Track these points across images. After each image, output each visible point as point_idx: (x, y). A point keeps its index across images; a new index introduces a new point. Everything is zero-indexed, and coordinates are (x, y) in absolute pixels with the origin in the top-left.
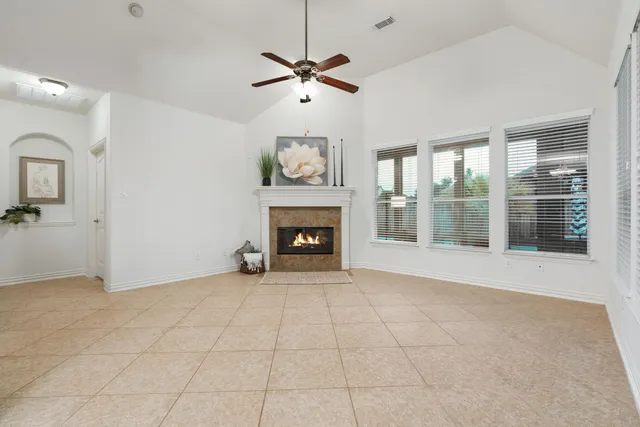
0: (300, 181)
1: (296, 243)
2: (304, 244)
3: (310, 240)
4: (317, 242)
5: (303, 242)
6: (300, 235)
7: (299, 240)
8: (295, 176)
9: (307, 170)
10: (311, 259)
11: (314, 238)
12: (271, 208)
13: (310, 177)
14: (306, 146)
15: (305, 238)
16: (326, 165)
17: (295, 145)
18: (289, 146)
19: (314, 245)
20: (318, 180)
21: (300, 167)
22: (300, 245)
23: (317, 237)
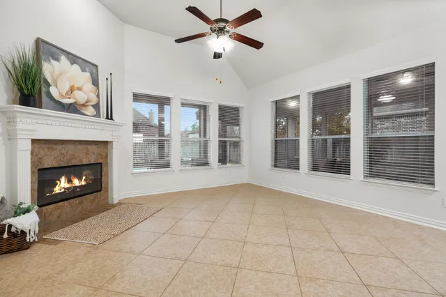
0: (73, 108)
1: (57, 190)
2: (68, 189)
3: (76, 182)
4: (83, 183)
5: (67, 186)
6: (63, 179)
7: (62, 185)
8: (66, 101)
9: (80, 97)
10: (81, 203)
11: (80, 179)
12: (34, 141)
13: (84, 105)
14: (76, 67)
15: (70, 181)
16: (98, 96)
18: (57, 59)
19: (81, 187)
20: (91, 111)
21: (72, 89)
22: (63, 190)
23: (84, 178)
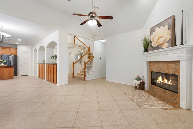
0: (158, 47)
2: (162, 83)
3: (166, 81)
4: (170, 83)
5: (162, 81)
6: (160, 77)
7: (160, 80)
8: (156, 45)
9: (161, 40)
11: (168, 80)
13: (163, 44)
14: (162, 27)
15: (163, 80)
17: (157, 28)
18: (155, 31)
19: (169, 85)
20: (166, 45)
21: (158, 40)
22: (160, 83)
23: (170, 80)
